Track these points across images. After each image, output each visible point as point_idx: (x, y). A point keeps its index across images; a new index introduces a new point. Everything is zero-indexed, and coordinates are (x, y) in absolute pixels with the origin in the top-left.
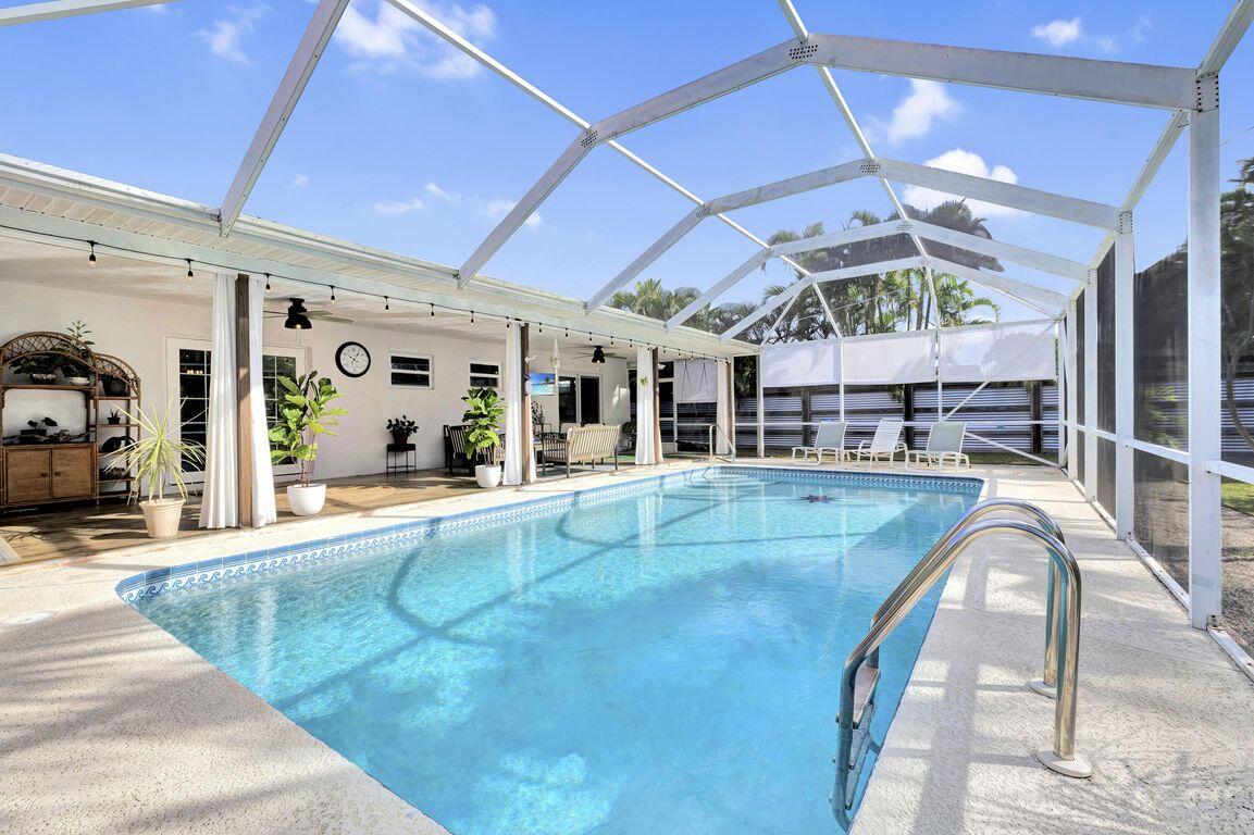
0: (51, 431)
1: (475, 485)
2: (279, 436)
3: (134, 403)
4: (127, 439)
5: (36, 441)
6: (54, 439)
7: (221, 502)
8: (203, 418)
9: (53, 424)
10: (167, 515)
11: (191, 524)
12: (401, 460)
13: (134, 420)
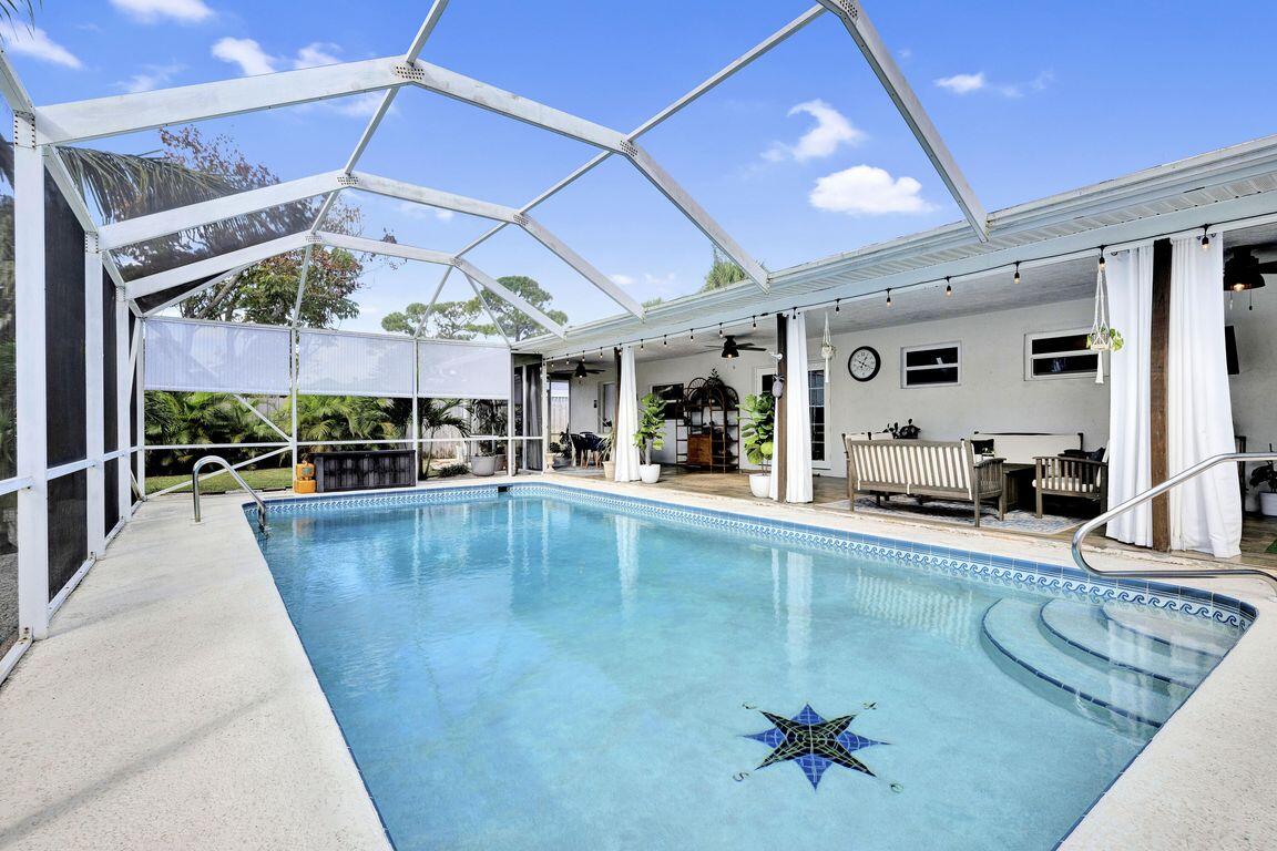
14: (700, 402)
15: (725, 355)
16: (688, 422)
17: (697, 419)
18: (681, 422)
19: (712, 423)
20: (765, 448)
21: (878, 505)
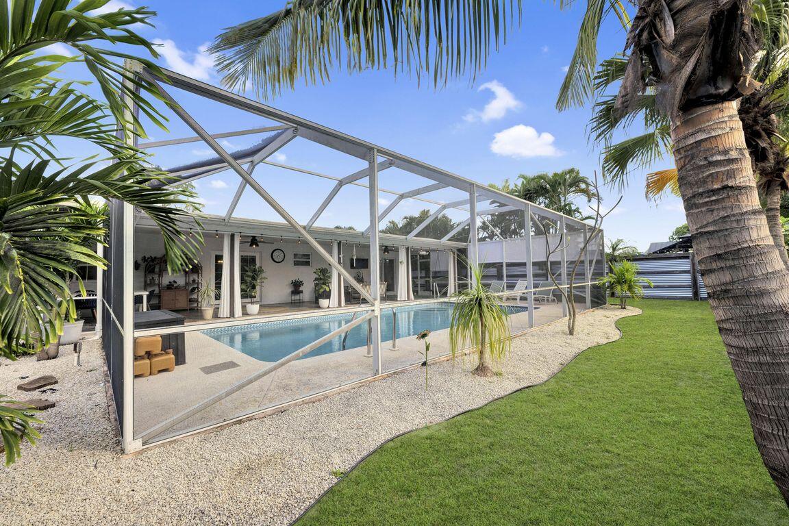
0: (175, 285)
1: (319, 307)
2: (244, 287)
3: (200, 276)
4: (198, 288)
5: (171, 288)
6: (176, 288)
7: (225, 310)
8: (221, 280)
9: (176, 282)
10: (209, 313)
11: (216, 316)
12: (297, 297)
13: (200, 281)
15: (251, 245)
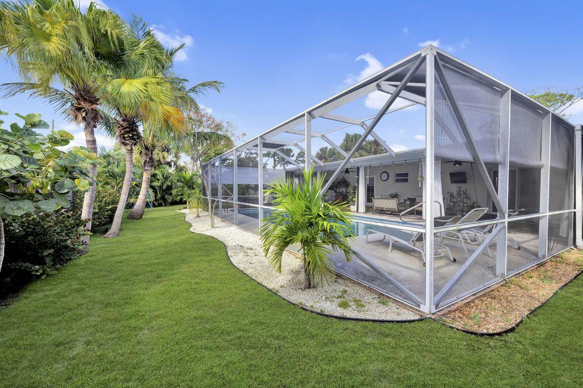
14: (339, 185)
15: (345, 173)
16: (336, 191)
17: (338, 190)
18: (333, 191)
19: (342, 192)
20: (354, 199)
21: (380, 213)
